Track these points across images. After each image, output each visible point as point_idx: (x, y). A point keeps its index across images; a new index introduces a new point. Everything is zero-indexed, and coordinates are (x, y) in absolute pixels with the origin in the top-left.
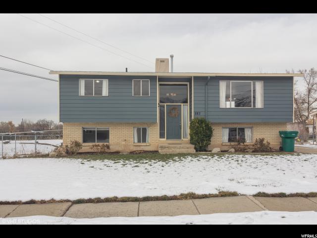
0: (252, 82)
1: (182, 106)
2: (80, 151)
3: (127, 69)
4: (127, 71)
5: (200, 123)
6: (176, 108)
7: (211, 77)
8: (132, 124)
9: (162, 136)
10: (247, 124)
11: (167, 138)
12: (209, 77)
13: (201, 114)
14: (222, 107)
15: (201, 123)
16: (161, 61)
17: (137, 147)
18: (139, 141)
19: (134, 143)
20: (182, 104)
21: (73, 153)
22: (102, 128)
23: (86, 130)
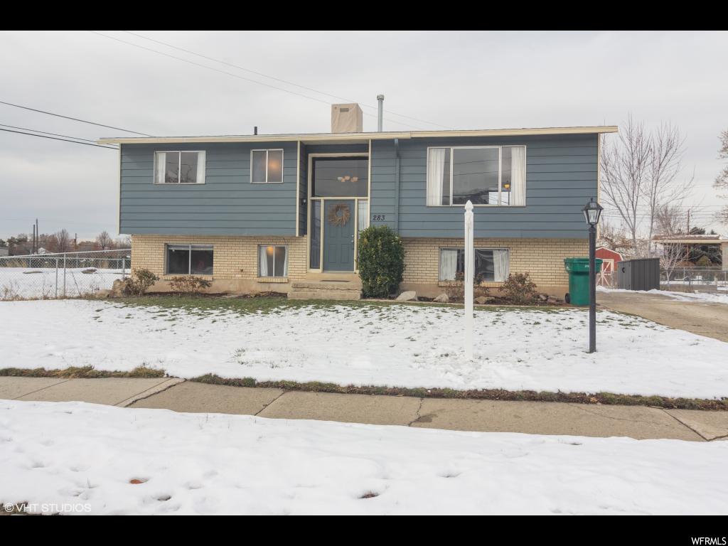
0: (500, 148)
1: (356, 201)
2: (151, 289)
3: (256, 128)
4: (256, 134)
5: (372, 238)
6: (345, 207)
7: (400, 140)
8: (255, 238)
9: (314, 264)
10: (495, 240)
11: (325, 269)
12: (396, 141)
13: (387, 218)
14: (434, 205)
15: (375, 237)
16: (342, 110)
17: (263, 285)
18: (270, 274)
19: (260, 276)
20: (356, 198)
21: (136, 292)
22: (201, 245)
23: (173, 249)
